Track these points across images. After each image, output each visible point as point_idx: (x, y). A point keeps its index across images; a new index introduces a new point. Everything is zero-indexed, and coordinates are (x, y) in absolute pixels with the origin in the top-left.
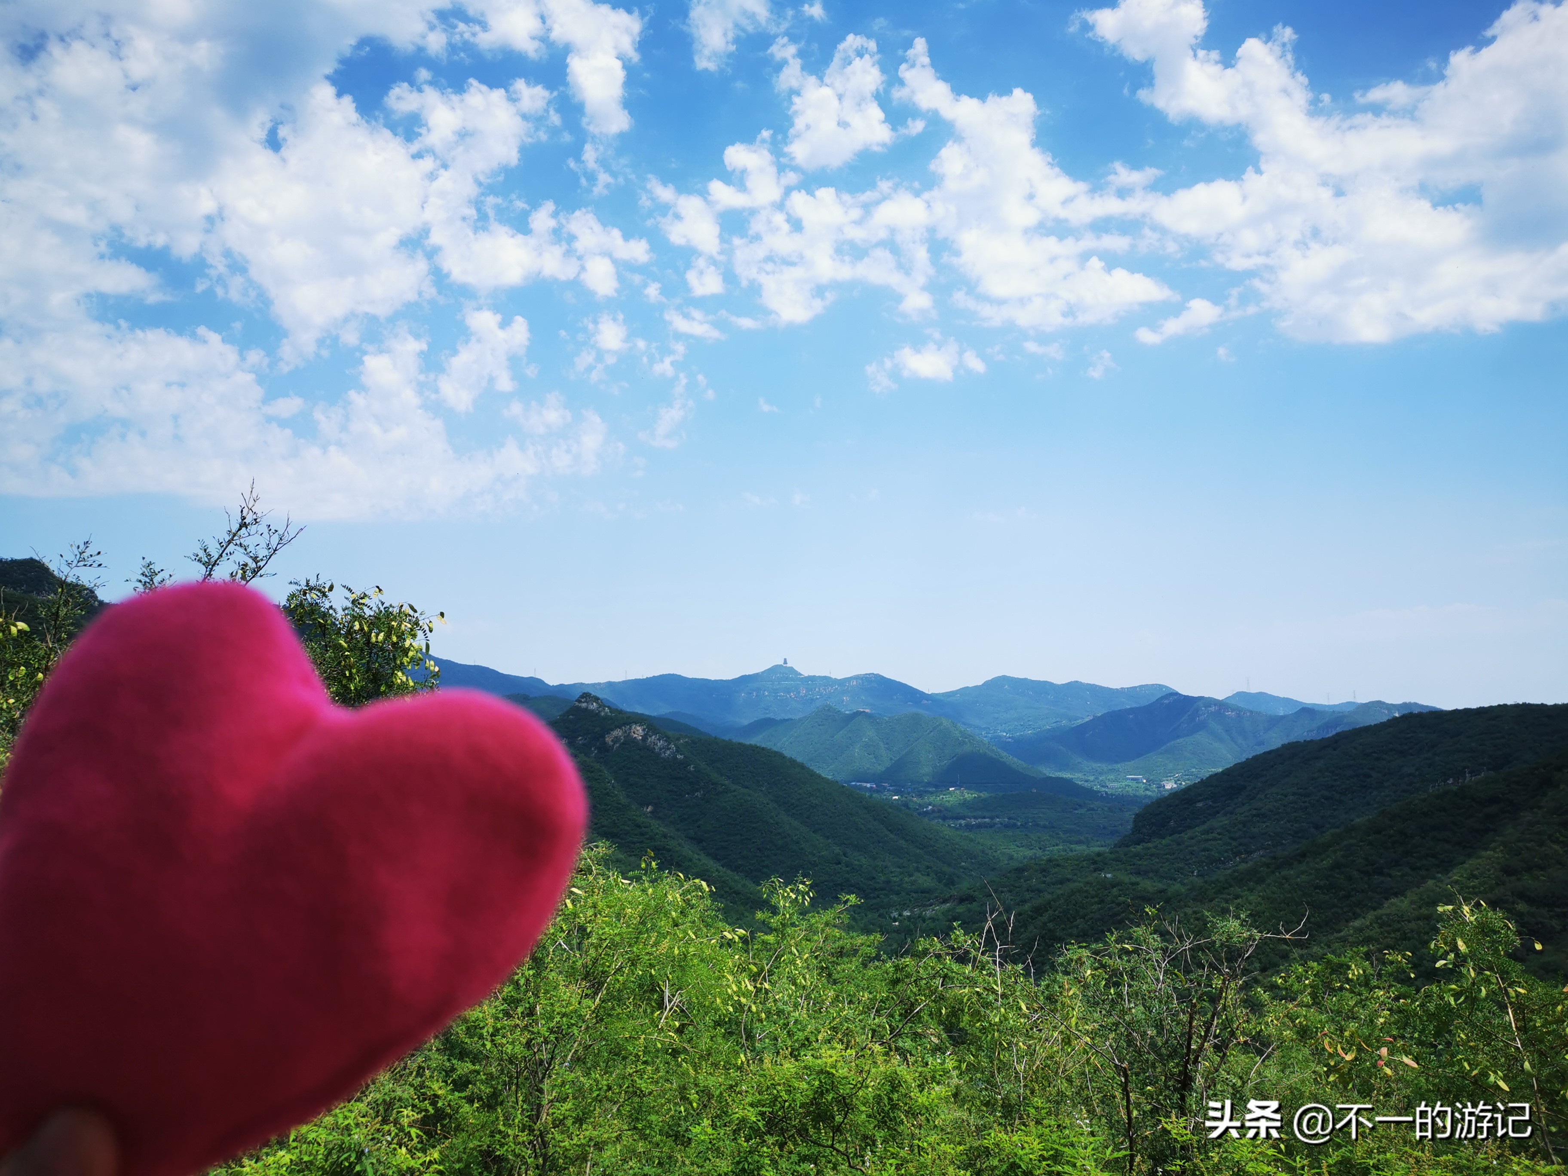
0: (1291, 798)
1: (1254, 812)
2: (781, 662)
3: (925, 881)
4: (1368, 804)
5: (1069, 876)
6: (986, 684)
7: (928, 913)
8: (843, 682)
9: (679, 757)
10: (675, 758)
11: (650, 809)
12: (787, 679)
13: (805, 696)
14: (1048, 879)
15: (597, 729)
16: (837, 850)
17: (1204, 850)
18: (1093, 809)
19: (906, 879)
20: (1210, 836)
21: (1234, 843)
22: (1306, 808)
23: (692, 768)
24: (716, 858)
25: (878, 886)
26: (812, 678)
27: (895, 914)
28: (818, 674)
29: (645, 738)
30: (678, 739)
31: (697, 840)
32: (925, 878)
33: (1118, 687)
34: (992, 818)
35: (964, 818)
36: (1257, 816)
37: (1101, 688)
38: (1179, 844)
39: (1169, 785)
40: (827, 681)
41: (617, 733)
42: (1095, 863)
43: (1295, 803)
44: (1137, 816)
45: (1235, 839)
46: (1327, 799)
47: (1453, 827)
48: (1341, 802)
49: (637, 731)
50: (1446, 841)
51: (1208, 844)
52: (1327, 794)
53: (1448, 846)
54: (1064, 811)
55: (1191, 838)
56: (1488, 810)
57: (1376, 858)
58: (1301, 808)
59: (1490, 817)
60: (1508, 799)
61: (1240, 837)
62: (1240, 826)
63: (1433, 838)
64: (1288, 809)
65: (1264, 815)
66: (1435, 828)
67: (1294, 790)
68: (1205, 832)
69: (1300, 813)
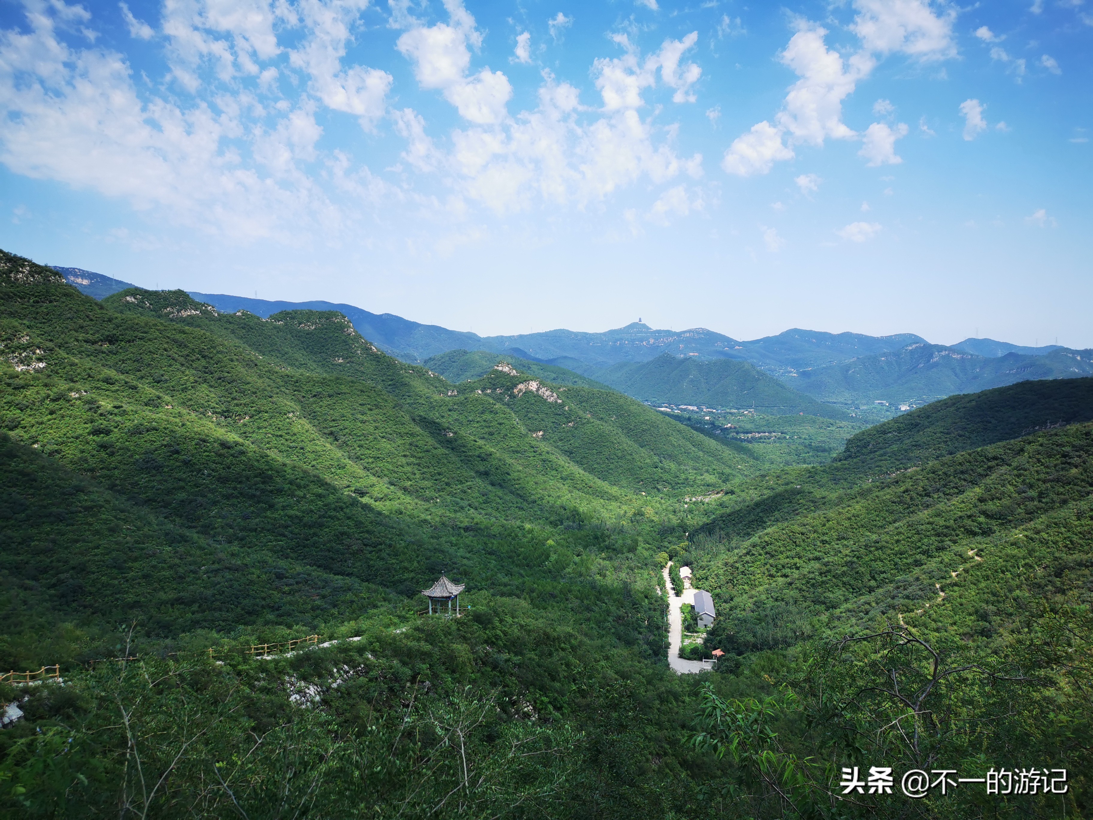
0: (939, 435)
1: (914, 443)
2: (637, 321)
3: (711, 479)
4: (984, 440)
5: (793, 481)
6: (782, 334)
7: (707, 500)
8: (679, 334)
9: (559, 401)
10: (556, 402)
11: (541, 433)
12: (641, 332)
13: (654, 344)
14: (779, 482)
15: (509, 384)
16: (656, 459)
17: (877, 466)
18: (841, 427)
19: (699, 478)
20: (883, 458)
21: (898, 463)
22: (947, 442)
23: (566, 408)
24: (580, 463)
25: (680, 482)
26: (659, 332)
27: (687, 500)
28: (662, 328)
29: (538, 390)
30: (559, 388)
31: (569, 453)
32: (711, 476)
33: (879, 336)
34: (770, 432)
35: (751, 433)
36: (916, 446)
37: (866, 337)
38: (863, 462)
39: (904, 408)
40: (669, 333)
41: (521, 386)
42: (810, 472)
43: (940, 438)
44: (849, 441)
45: (899, 460)
46: (960, 436)
47: (971, 472)
48: (969, 438)
49: (533, 386)
50: (965, 480)
51: (880, 463)
52: (961, 432)
53: (964, 483)
54: (821, 428)
55: (872, 459)
56: (990, 464)
57: (928, 487)
58: (944, 442)
59: (990, 468)
60: (1001, 458)
61: (902, 459)
62: (903, 452)
63: (960, 479)
64: (936, 442)
65: (919, 445)
66: (962, 472)
67: (942, 430)
68: (882, 455)
69: (943, 445)
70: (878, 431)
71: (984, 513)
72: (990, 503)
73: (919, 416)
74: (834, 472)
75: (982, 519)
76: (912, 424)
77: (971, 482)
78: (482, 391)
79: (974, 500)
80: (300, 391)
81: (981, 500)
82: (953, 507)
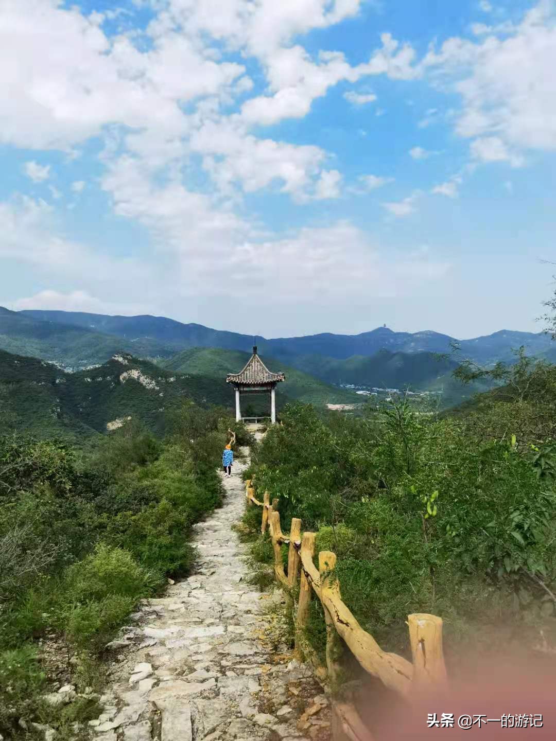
9: (156, 388)
15: (116, 372)
29: (138, 378)
41: (125, 374)
49: (135, 374)
78: (93, 379)
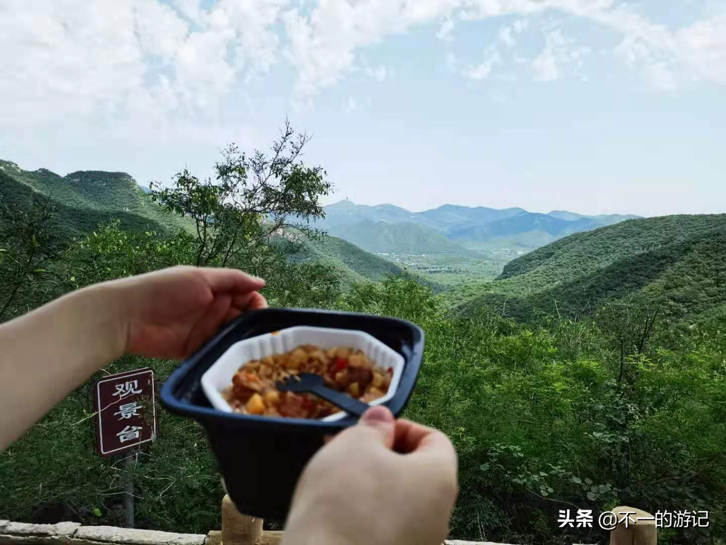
0: (574, 257)
1: (557, 264)
2: (345, 199)
4: (608, 259)
5: (475, 293)
6: (439, 208)
8: (374, 208)
9: (300, 242)
14: (465, 294)
17: (534, 281)
18: (485, 264)
20: (537, 275)
21: (547, 277)
22: (580, 262)
23: (306, 247)
26: (360, 206)
28: (363, 204)
30: (300, 234)
34: (440, 268)
36: (558, 266)
37: (492, 209)
38: (523, 278)
39: (520, 253)
40: (366, 207)
42: (486, 287)
43: (576, 260)
44: (505, 266)
45: (548, 276)
46: (590, 258)
47: (645, 269)
48: (596, 259)
50: (641, 275)
51: (536, 278)
52: (590, 255)
53: (642, 278)
54: (473, 264)
55: (529, 276)
56: (661, 261)
57: (610, 283)
58: (578, 262)
59: (661, 265)
60: (670, 257)
61: (550, 275)
62: (551, 270)
63: (636, 274)
64: (572, 263)
65: (561, 265)
66: (637, 269)
67: (576, 254)
68: (535, 273)
69: (577, 264)
70: (525, 259)
71: (672, 298)
72: (675, 290)
73: (553, 248)
74: (503, 286)
75: (672, 303)
76: (549, 253)
77: (647, 276)
79: (661, 289)
80: (85, 222)
81: (667, 288)
82: (644, 295)
